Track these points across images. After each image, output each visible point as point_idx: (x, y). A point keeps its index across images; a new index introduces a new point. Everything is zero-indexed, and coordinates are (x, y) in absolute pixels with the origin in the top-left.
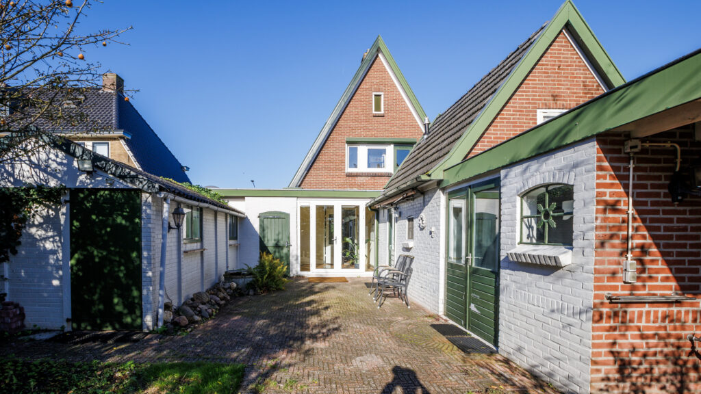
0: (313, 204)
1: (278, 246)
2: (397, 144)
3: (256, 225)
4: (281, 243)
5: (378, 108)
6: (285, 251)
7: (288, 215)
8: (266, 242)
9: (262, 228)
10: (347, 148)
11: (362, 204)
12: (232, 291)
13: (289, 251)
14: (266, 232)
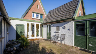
0: (30, 23)
1: (21, 33)
2: (41, 14)
3: (15, 27)
4: (22, 32)
5: (38, 8)
6: (23, 34)
7: (24, 25)
8: (18, 32)
9: (17, 28)
10: (32, 13)
11: (40, 24)
12: (15, 51)
13: (24, 34)
14: (18, 29)
